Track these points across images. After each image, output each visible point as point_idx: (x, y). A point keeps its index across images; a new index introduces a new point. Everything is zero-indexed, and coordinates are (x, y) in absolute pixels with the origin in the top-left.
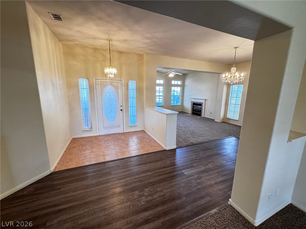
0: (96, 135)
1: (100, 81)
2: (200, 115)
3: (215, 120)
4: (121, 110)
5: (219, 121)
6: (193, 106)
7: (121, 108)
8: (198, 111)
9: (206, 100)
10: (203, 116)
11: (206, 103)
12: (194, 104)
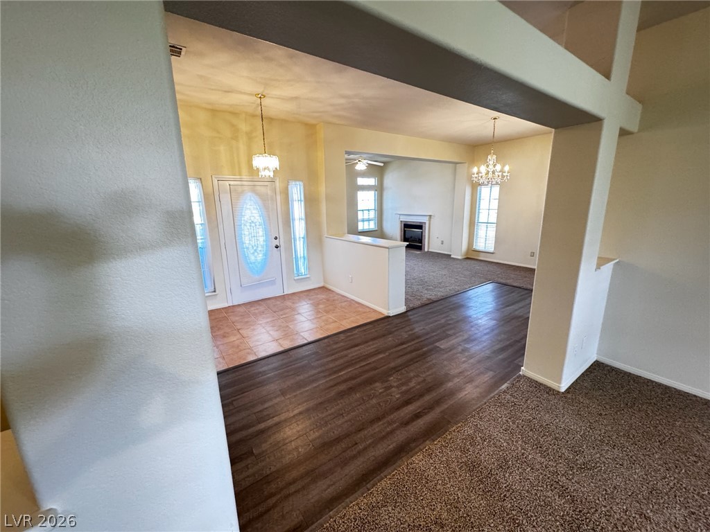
0: (226, 305)
1: (227, 183)
2: (420, 248)
3: (452, 256)
4: (277, 247)
5: (460, 258)
6: (405, 231)
7: (276, 242)
8: (415, 241)
9: (430, 216)
10: (426, 250)
11: (432, 222)
12: (407, 226)
